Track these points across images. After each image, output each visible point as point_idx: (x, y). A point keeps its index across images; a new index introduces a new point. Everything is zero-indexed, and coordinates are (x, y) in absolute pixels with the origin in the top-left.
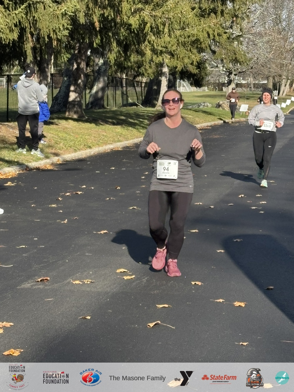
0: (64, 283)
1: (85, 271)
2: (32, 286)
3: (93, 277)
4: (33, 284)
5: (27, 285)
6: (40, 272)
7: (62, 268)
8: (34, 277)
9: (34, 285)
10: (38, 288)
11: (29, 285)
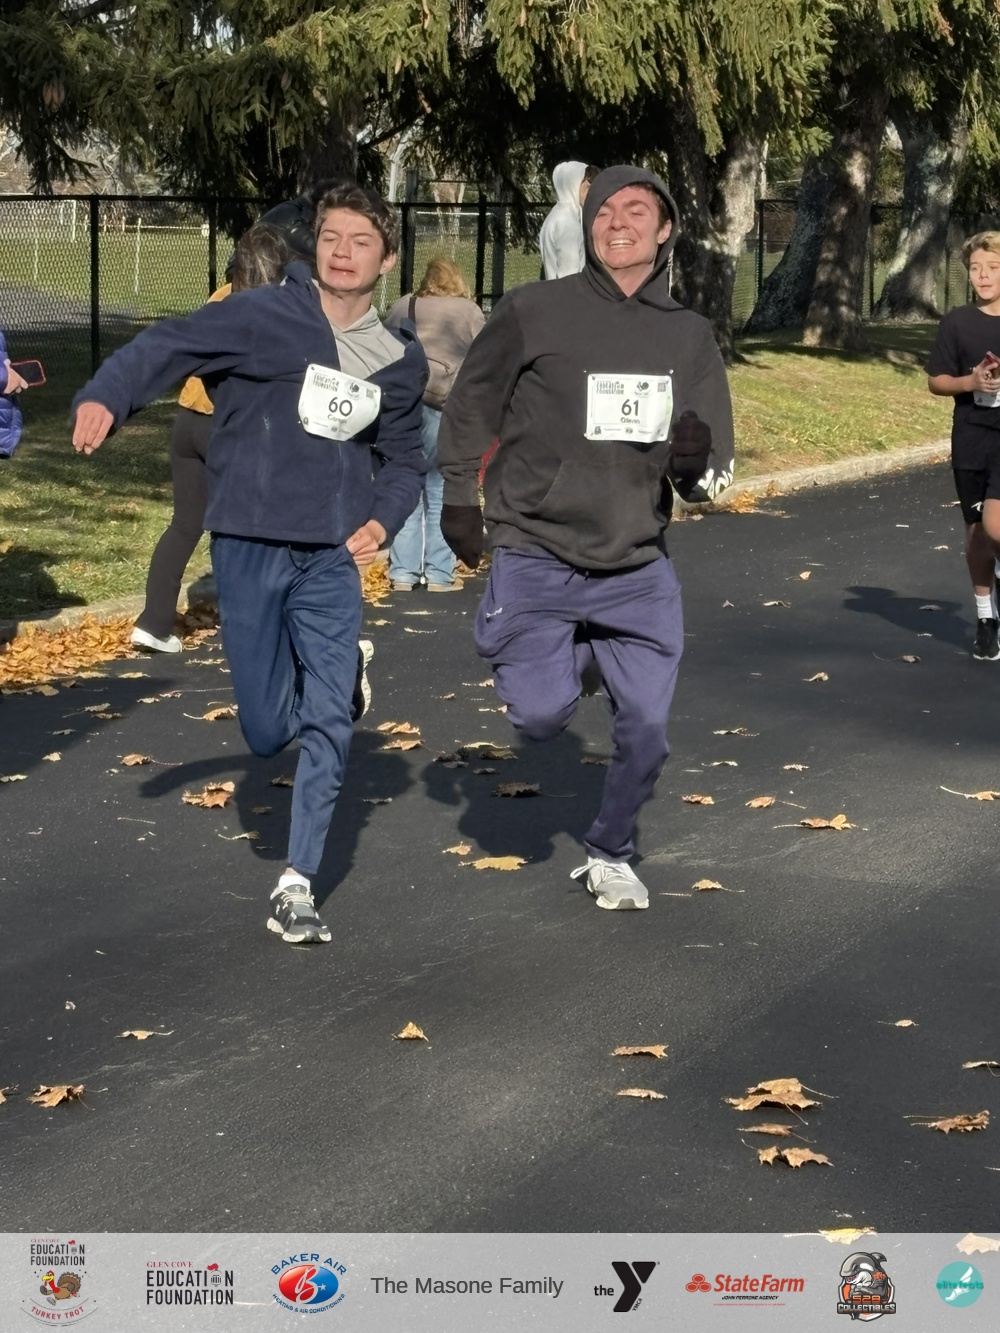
0: (779, 856)
6: (706, 820)
9: (685, 857)
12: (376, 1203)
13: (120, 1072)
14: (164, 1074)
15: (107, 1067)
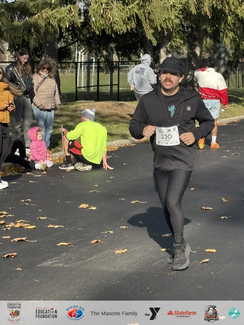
0: (86, 261)
2: (53, 264)
4: (55, 261)
5: (49, 263)
8: (62, 254)
9: (56, 263)
10: (57, 267)
11: (50, 263)
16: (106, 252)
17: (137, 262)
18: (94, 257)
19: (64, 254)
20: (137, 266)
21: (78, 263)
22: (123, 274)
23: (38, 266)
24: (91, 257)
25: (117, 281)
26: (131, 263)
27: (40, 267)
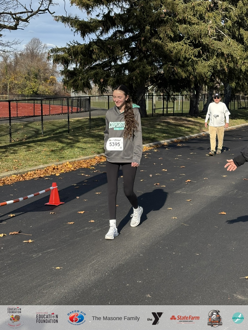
1: (207, 186)
2: (181, 192)
3: (210, 189)
5: (178, 192)
6: (186, 186)
7: (196, 184)
10: (183, 193)
11: (179, 192)
12: (122, 252)
13: (88, 229)
14: (94, 229)
15: (86, 228)
16: (203, 188)
17: (220, 192)
18: (199, 190)
19: (183, 188)
20: (221, 194)
21: (192, 192)
22: (216, 196)
23: (174, 193)
24: (197, 190)
25: (215, 200)
26: (218, 193)
27: (176, 193)
